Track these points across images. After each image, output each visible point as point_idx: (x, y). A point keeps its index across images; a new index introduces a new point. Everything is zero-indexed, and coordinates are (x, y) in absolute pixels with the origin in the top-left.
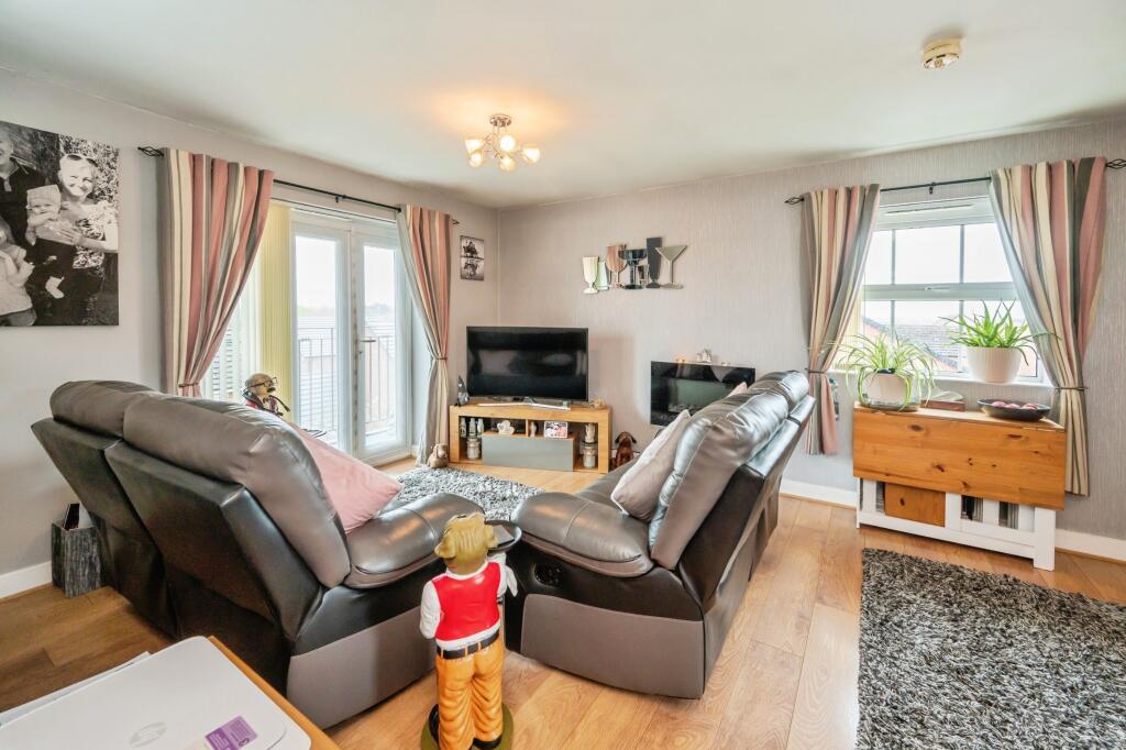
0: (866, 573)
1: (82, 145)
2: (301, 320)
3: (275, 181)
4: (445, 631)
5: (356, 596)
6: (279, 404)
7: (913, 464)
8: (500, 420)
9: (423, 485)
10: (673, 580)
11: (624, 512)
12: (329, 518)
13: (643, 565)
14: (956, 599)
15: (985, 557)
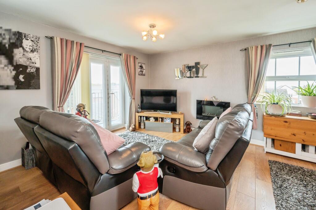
0: (271, 169)
1: (29, 36)
2: (93, 88)
3: (85, 46)
4: (141, 190)
5: (111, 176)
6: (86, 112)
7: (285, 133)
8: (151, 117)
9: (128, 136)
10: (215, 174)
11: (196, 149)
12: (103, 152)
13: (204, 169)
14: (304, 179)
15: (310, 164)
